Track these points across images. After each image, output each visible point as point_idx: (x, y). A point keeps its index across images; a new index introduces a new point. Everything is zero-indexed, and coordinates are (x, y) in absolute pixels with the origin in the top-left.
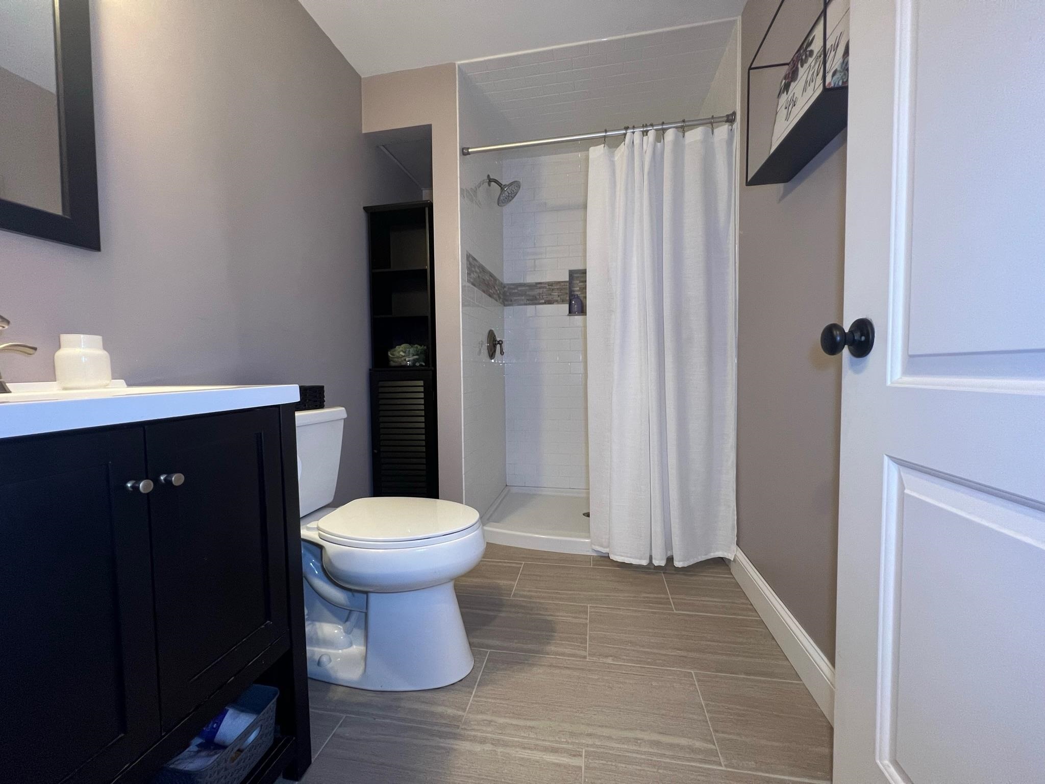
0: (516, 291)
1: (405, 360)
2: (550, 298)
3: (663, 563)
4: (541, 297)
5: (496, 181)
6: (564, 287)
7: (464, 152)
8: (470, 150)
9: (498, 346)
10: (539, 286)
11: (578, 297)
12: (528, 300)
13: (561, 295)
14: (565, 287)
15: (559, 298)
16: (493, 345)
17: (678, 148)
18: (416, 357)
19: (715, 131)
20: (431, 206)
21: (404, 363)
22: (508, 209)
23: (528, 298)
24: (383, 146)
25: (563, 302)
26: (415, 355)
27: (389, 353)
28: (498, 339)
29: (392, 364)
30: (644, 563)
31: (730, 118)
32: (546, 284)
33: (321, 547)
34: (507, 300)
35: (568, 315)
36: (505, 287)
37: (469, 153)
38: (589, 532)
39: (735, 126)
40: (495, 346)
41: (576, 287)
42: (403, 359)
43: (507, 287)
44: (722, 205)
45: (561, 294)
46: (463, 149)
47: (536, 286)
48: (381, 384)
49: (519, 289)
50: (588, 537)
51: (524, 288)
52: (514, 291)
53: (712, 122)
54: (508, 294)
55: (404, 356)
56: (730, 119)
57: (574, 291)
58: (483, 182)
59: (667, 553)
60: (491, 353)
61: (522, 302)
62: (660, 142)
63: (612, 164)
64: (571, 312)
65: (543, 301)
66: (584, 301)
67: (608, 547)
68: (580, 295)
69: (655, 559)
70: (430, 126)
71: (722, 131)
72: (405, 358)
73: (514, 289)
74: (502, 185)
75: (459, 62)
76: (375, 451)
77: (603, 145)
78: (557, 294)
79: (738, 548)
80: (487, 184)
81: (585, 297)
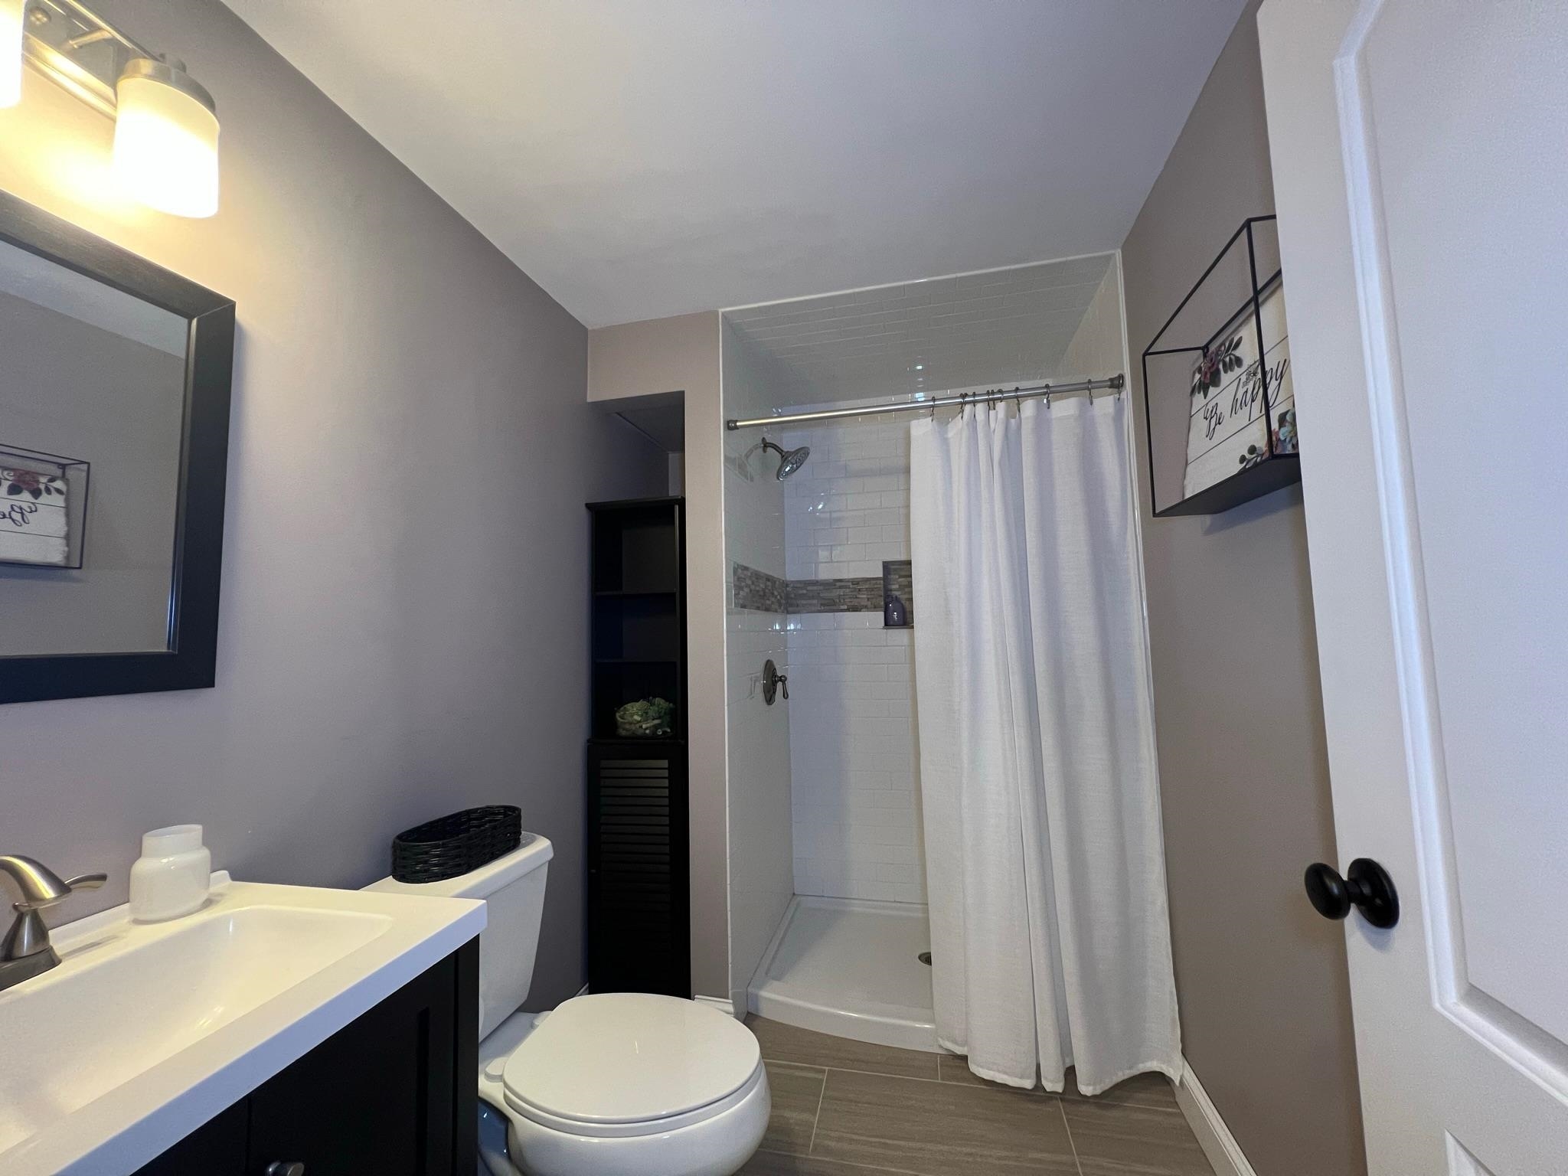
0: (805, 592)
1: (641, 727)
2: (855, 602)
3: (1059, 1088)
4: (842, 601)
5: (775, 447)
6: (876, 586)
7: (730, 426)
8: (738, 424)
9: (780, 684)
10: (838, 584)
11: (897, 599)
12: (822, 605)
13: (872, 598)
14: (879, 586)
15: (870, 603)
16: (772, 682)
17: (1042, 425)
18: (657, 722)
19: (1095, 401)
20: (682, 503)
21: (640, 732)
22: (789, 483)
23: (823, 602)
24: (618, 414)
25: (875, 608)
26: (657, 719)
27: (618, 715)
28: (779, 674)
29: (623, 733)
30: (1028, 1084)
31: (1116, 382)
32: (848, 581)
33: (506, 1120)
34: (791, 605)
35: (884, 628)
36: (787, 585)
37: (736, 428)
38: (932, 1007)
39: (1124, 395)
40: (774, 684)
41: (894, 584)
42: (638, 726)
43: (792, 585)
44: (1113, 504)
45: (872, 596)
46: (728, 422)
47: (835, 585)
48: (604, 763)
49: (809, 588)
50: (932, 1021)
51: (815, 588)
52: (801, 592)
53: (1088, 388)
54: (793, 596)
55: (640, 722)
56: (1117, 384)
57: (891, 590)
58: (756, 447)
59: (1064, 1063)
60: (768, 698)
61: (813, 609)
62: (1015, 418)
63: (945, 442)
64: (888, 624)
65: (846, 607)
66: (907, 605)
67: (965, 1043)
68: (901, 596)
69: (1046, 1078)
70: (682, 393)
71: (1104, 404)
72: (640, 724)
73: (801, 588)
74: (782, 451)
75: (723, 310)
76: (593, 871)
77: (931, 418)
78: (865, 596)
79: (1186, 1063)
80: (761, 450)
81: (911, 600)
